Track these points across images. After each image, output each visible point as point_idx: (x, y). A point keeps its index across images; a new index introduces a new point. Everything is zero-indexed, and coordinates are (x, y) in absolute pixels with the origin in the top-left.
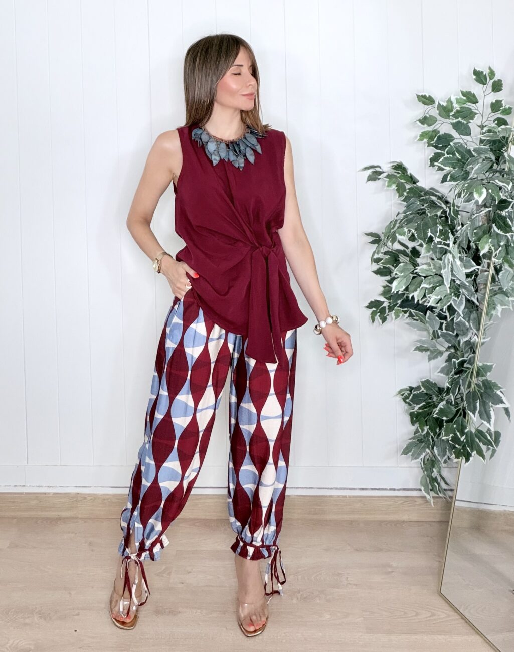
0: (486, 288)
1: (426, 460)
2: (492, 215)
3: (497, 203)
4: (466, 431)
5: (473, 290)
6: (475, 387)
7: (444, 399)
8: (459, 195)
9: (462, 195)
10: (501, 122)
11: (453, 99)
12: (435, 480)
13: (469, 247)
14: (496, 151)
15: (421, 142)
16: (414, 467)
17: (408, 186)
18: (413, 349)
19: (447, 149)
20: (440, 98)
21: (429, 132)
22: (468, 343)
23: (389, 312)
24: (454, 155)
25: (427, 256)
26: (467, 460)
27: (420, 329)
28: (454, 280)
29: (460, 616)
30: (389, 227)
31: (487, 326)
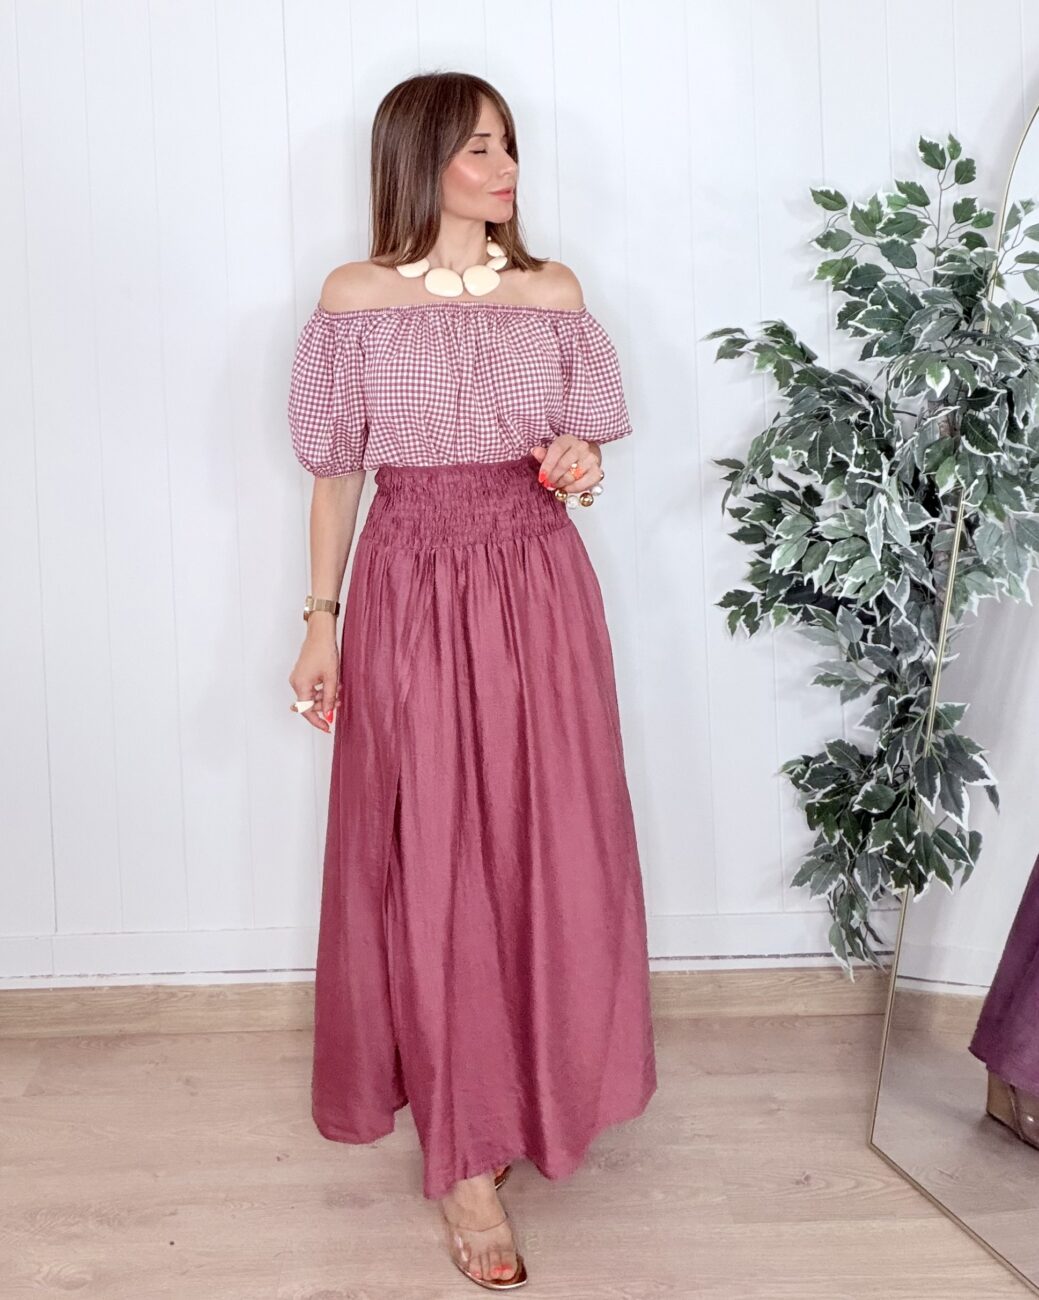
0: (948, 560)
1: (838, 895)
2: (959, 419)
3: (969, 394)
4: (916, 833)
5: (925, 565)
6: (931, 750)
7: (872, 775)
8: (897, 380)
9: (903, 382)
10: (973, 241)
11: (882, 198)
12: (856, 933)
13: (916, 482)
14: (964, 296)
15: (820, 281)
16: (815, 912)
17: (796, 368)
18: (812, 681)
19: (872, 294)
20: (857, 196)
21: (837, 261)
22: (916, 666)
24: (884, 305)
25: (835, 502)
26: (919, 889)
27: (825, 642)
28: (889, 545)
29: (911, 1184)
30: (758, 445)
31: (951, 633)
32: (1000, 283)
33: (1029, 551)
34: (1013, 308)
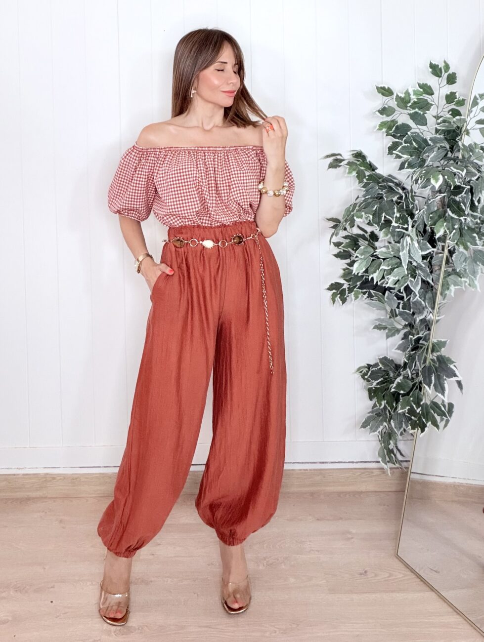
0: (440, 269)
1: (383, 433)
2: (446, 200)
3: (452, 188)
4: (422, 403)
5: (429, 271)
6: (430, 363)
7: (401, 374)
8: (417, 181)
9: (420, 181)
10: (455, 113)
11: (411, 91)
12: (392, 451)
13: (425, 231)
14: (450, 140)
15: (380, 131)
16: (372, 441)
17: (367, 173)
18: (372, 327)
19: (405, 138)
20: (399, 90)
21: (388, 121)
22: (423, 321)
23: (349, 293)
24: (411, 144)
25: (385, 240)
26: (423, 430)
27: (379, 308)
28: (411, 261)
29: (416, 575)
30: (348, 210)
31: (440, 305)
32: (468, 133)
33: (479, 266)
34: (474, 146)
